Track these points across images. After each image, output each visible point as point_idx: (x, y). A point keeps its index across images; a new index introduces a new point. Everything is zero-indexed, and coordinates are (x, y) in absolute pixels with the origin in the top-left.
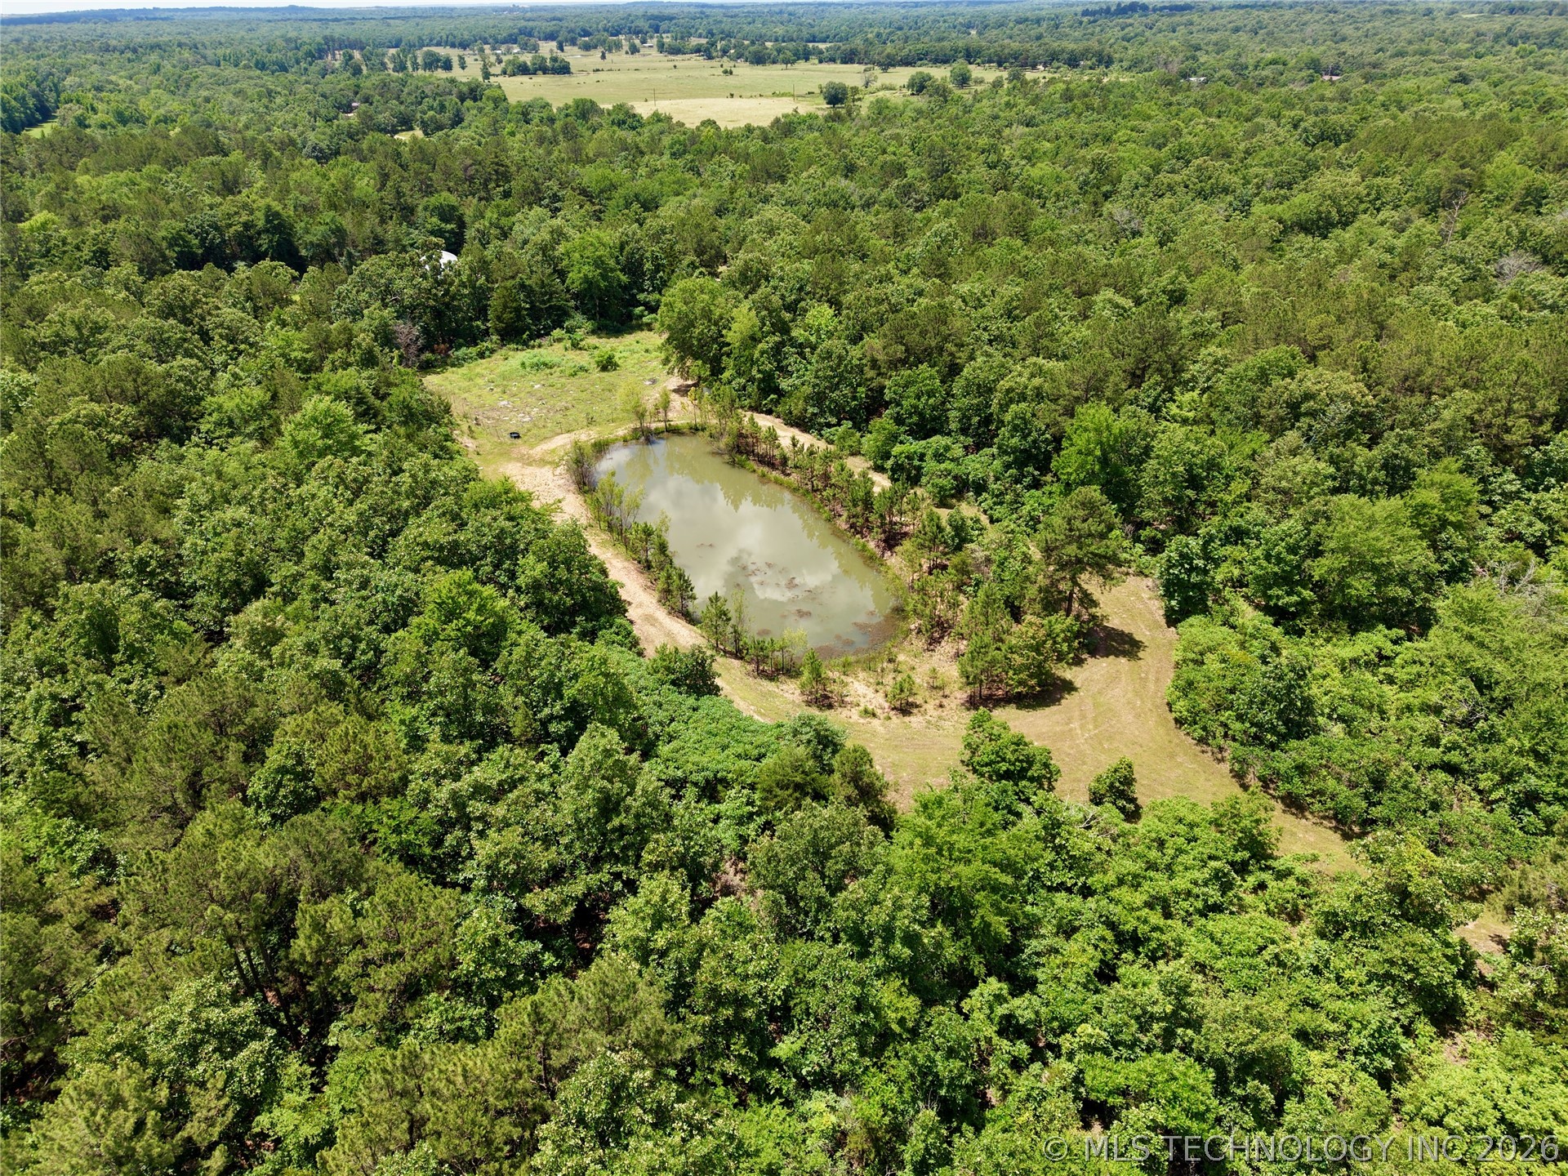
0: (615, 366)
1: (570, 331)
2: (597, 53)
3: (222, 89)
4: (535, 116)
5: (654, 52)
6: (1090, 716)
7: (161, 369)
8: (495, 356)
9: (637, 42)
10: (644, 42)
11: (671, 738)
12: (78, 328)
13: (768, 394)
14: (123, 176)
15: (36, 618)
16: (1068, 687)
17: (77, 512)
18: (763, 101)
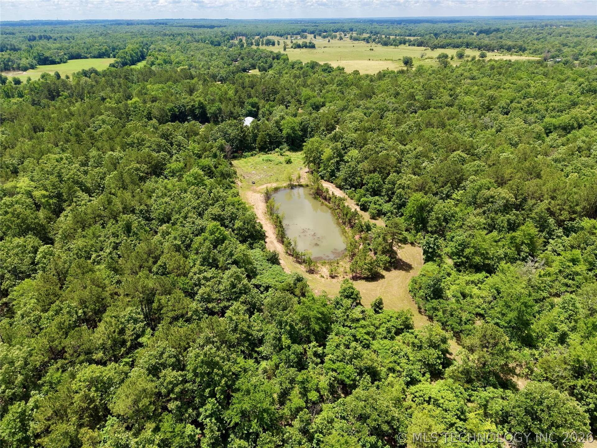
0: (291, 162)
1: (281, 149)
2: (327, 40)
3: (198, 51)
4: (296, 66)
5: (348, 40)
6: (384, 286)
7: (156, 155)
8: (256, 156)
9: (343, 35)
10: (345, 35)
11: (261, 274)
12: (138, 140)
13: (332, 177)
14: (161, 86)
15: (114, 222)
16: (383, 277)
17: (127, 195)
18: (381, 62)
